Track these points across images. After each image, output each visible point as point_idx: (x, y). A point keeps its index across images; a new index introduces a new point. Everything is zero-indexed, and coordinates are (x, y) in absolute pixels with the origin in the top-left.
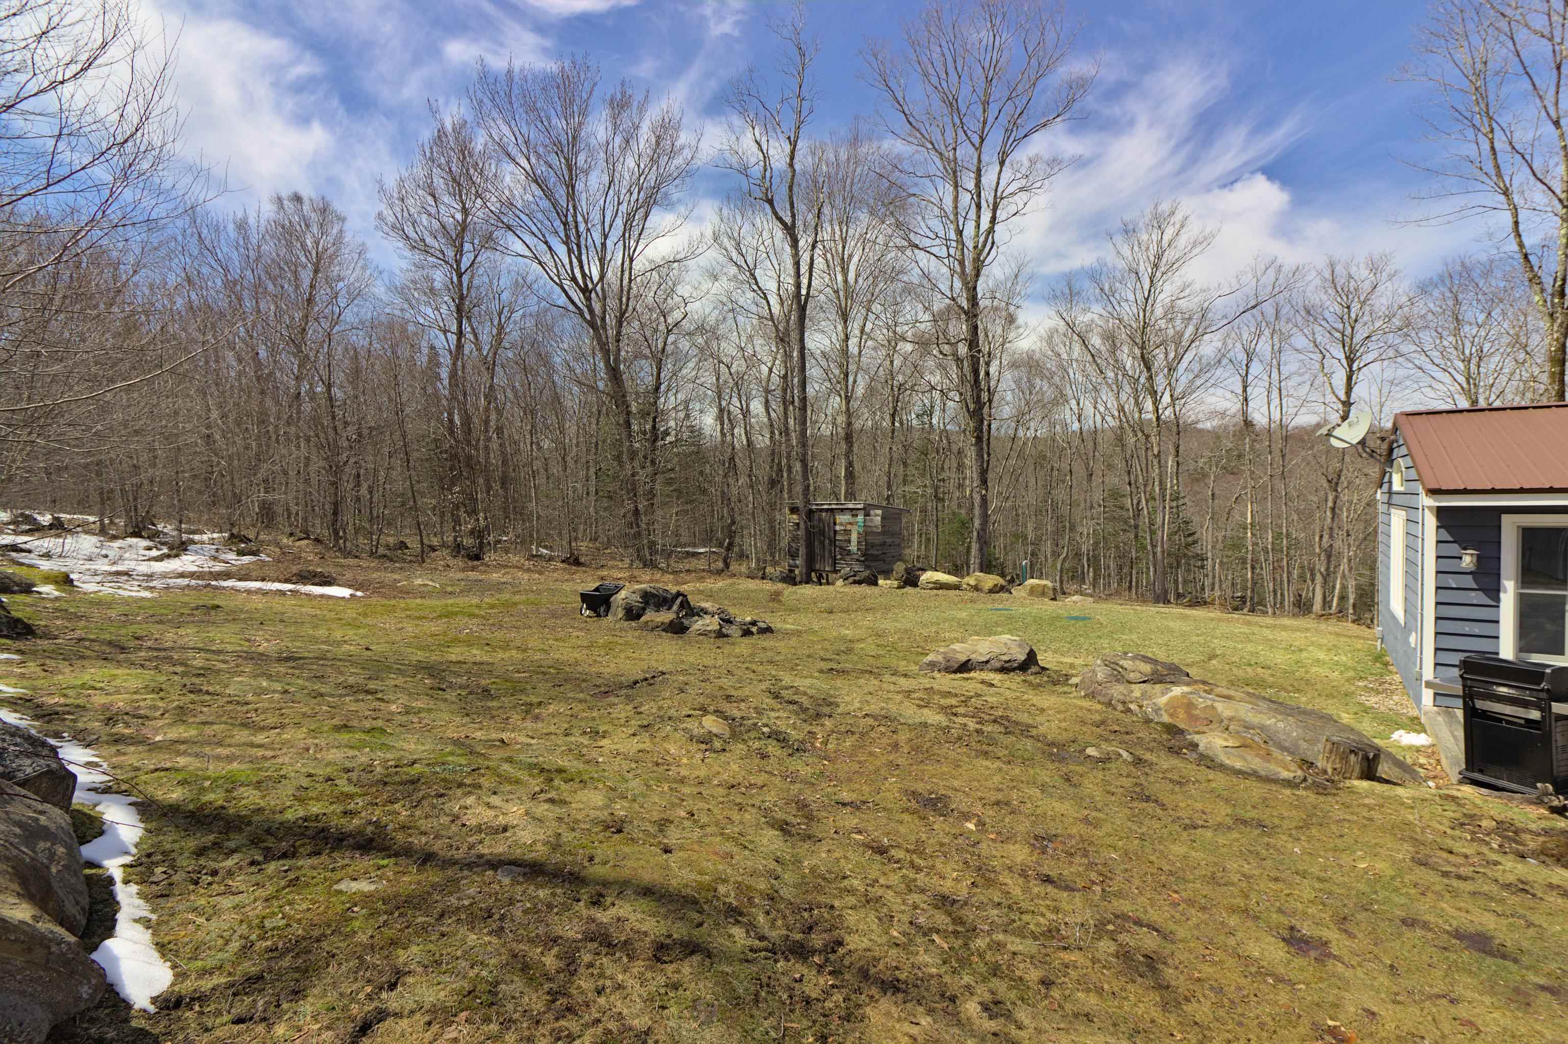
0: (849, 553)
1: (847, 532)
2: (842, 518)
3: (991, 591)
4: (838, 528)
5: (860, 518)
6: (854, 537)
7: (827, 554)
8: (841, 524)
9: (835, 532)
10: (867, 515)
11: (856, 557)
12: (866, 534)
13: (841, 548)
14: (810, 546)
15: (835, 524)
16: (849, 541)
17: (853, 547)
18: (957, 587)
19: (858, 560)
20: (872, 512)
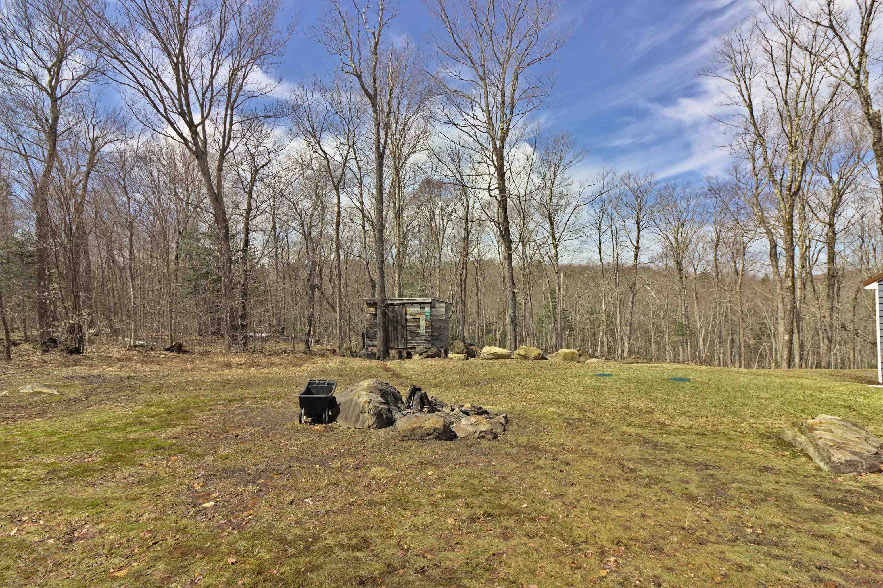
0: (418, 335)
1: (417, 320)
2: (412, 310)
3: (536, 358)
4: (408, 317)
5: (428, 309)
6: (422, 324)
7: (400, 336)
8: (412, 314)
9: (406, 320)
10: (433, 307)
11: (424, 338)
12: (432, 320)
13: (411, 331)
14: (386, 330)
15: (406, 314)
16: (419, 327)
17: (422, 330)
18: (508, 357)
19: (426, 340)
20: (437, 305)
